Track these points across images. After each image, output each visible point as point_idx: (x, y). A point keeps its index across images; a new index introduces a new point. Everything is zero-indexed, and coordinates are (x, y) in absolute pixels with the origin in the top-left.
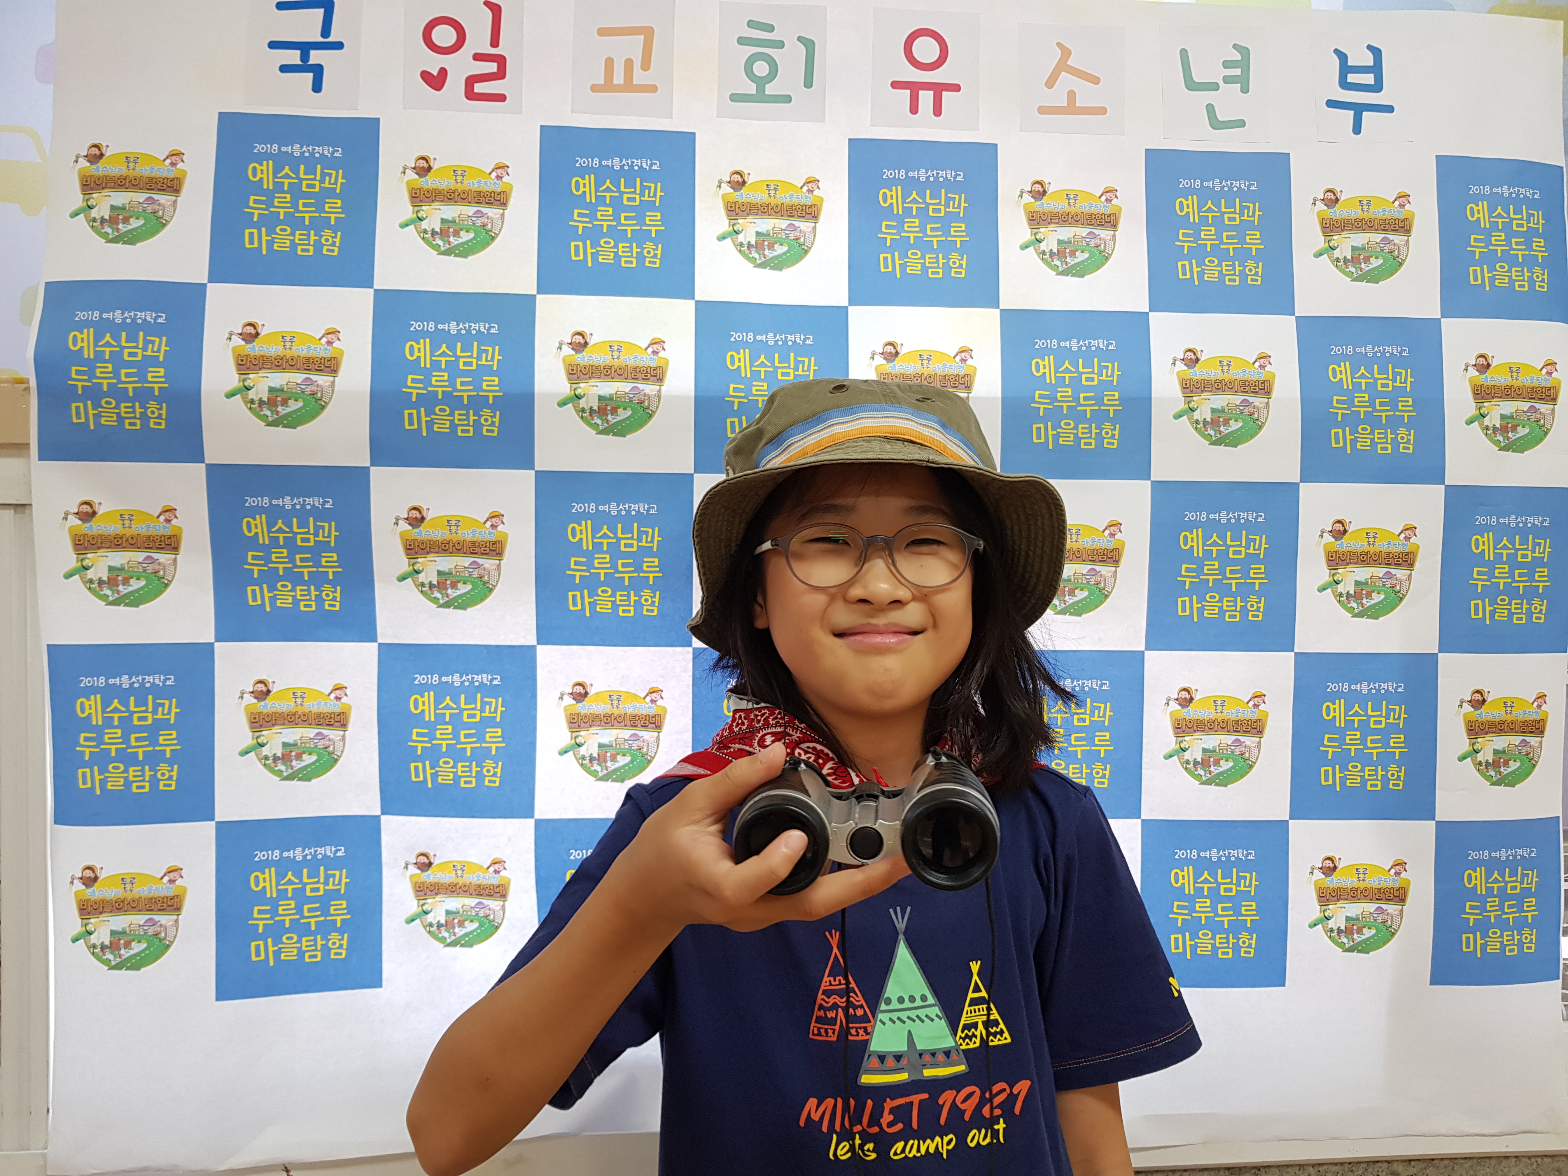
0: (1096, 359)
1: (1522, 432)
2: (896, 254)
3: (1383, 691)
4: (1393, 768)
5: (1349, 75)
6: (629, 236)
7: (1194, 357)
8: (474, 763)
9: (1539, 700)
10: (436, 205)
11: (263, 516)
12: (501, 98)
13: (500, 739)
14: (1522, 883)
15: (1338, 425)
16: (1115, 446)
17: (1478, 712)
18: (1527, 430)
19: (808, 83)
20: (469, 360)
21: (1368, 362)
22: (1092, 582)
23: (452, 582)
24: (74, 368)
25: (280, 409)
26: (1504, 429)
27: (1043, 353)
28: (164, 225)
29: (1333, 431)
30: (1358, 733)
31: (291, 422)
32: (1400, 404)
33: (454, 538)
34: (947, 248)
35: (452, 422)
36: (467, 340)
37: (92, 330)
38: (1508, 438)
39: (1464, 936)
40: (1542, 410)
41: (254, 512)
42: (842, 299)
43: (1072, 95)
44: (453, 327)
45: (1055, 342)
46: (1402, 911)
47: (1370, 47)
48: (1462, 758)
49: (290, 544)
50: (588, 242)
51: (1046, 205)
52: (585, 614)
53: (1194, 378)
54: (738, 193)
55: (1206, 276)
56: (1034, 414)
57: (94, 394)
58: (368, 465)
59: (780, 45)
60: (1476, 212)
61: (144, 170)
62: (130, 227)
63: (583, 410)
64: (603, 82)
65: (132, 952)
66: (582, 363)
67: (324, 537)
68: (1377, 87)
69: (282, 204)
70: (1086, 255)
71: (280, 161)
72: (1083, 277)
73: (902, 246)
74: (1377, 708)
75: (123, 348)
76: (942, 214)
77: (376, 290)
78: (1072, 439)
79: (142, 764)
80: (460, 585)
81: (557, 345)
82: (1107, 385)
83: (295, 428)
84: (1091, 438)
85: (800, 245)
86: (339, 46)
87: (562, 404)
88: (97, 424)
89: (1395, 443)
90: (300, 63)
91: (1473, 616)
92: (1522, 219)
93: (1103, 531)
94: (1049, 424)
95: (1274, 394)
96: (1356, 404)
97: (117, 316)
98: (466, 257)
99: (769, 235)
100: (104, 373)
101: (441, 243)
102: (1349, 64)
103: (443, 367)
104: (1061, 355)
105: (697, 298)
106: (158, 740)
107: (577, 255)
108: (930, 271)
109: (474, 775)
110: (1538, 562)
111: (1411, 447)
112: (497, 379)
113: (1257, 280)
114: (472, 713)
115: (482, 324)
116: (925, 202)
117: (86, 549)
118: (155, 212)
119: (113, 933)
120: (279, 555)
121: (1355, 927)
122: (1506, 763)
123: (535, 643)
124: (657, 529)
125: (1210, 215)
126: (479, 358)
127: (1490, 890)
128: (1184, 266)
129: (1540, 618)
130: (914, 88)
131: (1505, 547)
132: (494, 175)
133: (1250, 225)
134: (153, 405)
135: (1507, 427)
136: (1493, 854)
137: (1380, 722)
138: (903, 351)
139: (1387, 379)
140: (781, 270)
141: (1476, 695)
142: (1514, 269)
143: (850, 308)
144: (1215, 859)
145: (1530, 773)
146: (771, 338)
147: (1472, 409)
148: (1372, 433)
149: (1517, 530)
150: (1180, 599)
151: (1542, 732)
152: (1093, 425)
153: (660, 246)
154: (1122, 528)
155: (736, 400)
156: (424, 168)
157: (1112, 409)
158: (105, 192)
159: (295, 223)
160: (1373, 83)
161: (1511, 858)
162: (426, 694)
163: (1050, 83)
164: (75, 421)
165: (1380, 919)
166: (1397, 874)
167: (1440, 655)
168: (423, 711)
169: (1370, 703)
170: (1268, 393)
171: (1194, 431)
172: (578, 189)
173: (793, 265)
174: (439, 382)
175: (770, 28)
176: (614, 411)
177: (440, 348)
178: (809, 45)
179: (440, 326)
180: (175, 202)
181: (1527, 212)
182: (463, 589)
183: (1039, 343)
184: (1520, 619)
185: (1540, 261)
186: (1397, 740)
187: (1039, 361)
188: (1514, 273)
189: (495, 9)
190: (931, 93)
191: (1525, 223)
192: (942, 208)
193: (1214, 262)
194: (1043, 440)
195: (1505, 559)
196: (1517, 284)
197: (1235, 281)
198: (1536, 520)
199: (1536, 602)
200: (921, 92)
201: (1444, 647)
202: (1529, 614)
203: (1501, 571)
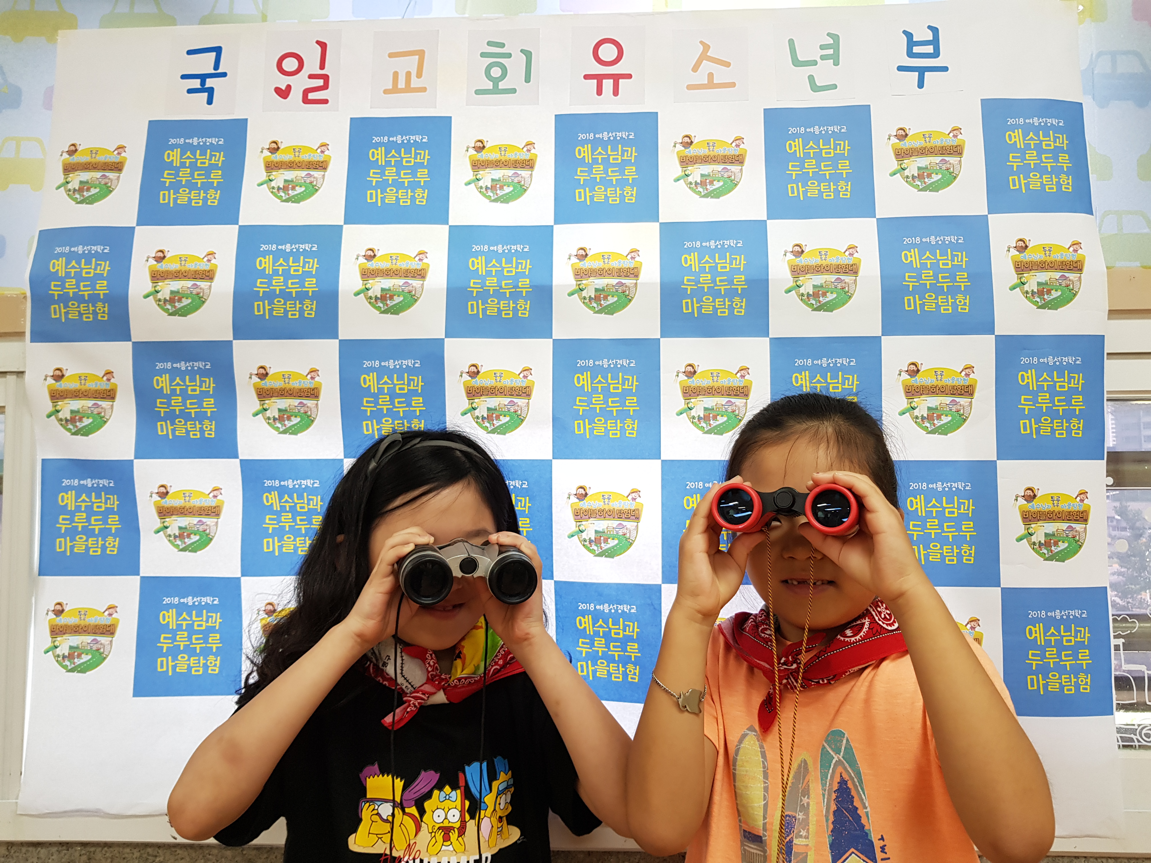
0: (728, 254)
1: (1055, 294)
2: (587, 189)
3: (954, 489)
4: (966, 547)
5: (914, 48)
6: (406, 185)
7: (800, 250)
10: (281, 171)
11: (167, 375)
12: (326, 101)
14: (1076, 637)
15: (910, 294)
16: (742, 314)
19: (528, 80)
20: (297, 268)
21: (932, 249)
22: (730, 410)
24: (53, 283)
25: (177, 304)
26: (1041, 293)
27: (689, 251)
29: (906, 298)
30: (936, 521)
32: (958, 277)
33: (288, 386)
34: (622, 183)
35: (285, 309)
36: (296, 255)
37: (64, 258)
39: (1029, 677)
40: (1071, 278)
41: (161, 372)
42: (549, 220)
43: (711, 76)
44: (288, 248)
45: (698, 243)
47: (930, 27)
49: (184, 393)
50: (379, 191)
51: (692, 151)
52: (374, 437)
53: (800, 264)
54: (480, 154)
55: (809, 193)
56: (683, 294)
57: (64, 299)
58: (231, 339)
59: (509, 56)
60: (1013, 137)
61: (101, 158)
64: (391, 87)
67: (206, 388)
68: (936, 54)
69: (184, 175)
70: (721, 183)
71: (185, 148)
73: (591, 184)
74: (950, 501)
75: (82, 269)
76: (620, 161)
77: (240, 226)
78: (711, 309)
82: (737, 271)
83: (186, 316)
84: (725, 308)
85: (521, 186)
86: (224, 75)
88: (67, 318)
89: (955, 306)
90: (199, 87)
91: (1023, 432)
92: (1050, 140)
93: (736, 374)
94: (695, 299)
95: (861, 273)
96: (923, 278)
97: (80, 249)
99: (500, 180)
100: (70, 285)
101: (283, 194)
102: (914, 40)
103: (280, 273)
104: (702, 252)
105: (450, 224)
107: (371, 198)
108: (610, 199)
110: (1073, 391)
111: (967, 308)
112: (315, 280)
113: (847, 195)
114: (302, 505)
115: (306, 245)
116: (607, 154)
120: (176, 401)
123: (342, 457)
124: (420, 377)
125: (812, 151)
126: (304, 267)
127: (1048, 642)
128: (792, 187)
129: (1078, 434)
130: (599, 78)
131: (1045, 380)
132: (319, 150)
133: (842, 157)
134: (100, 305)
136: (1049, 614)
137: (953, 513)
138: (590, 253)
139: (947, 259)
140: (508, 203)
142: (1044, 177)
143: (555, 226)
145: (1078, 551)
146: (500, 249)
147: (1014, 279)
148: (936, 298)
149: (1054, 367)
152: (727, 299)
153: (426, 191)
154: (750, 371)
155: (475, 290)
157: (739, 287)
159: (191, 186)
160: (932, 52)
161: (1065, 617)
162: (274, 492)
163: (695, 69)
164: (53, 317)
167: (998, 461)
168: (272, 504)
169: (944, 498)
170: (856, 273)
171: (800, 302)
172: (373, 157)
173: (516, 199)
174: (278, 283)
175: (502, 45)
177: (279, 261)
178: (528, 54)
179: (280, 247)
181: (1054, 136)
183: (687, 244)
184: (1061, 434)
185: (1065, 170)
186: (967, 526)
187: (687, 256)
188: (1044, 180)
189: (323, 45)
190: (612, 81)
191: (1052, 143)
192: (620, 157)
193: (814, 183)
194: (690, 311)
195: (1046, 389)
196: (1047, 187)
197: (830, 196)
198: (1071, 360)
199: (1074, 421)
200: (604, 81)
201: (1001, 456)
202: (1069, 430)
203: (1044, 398)
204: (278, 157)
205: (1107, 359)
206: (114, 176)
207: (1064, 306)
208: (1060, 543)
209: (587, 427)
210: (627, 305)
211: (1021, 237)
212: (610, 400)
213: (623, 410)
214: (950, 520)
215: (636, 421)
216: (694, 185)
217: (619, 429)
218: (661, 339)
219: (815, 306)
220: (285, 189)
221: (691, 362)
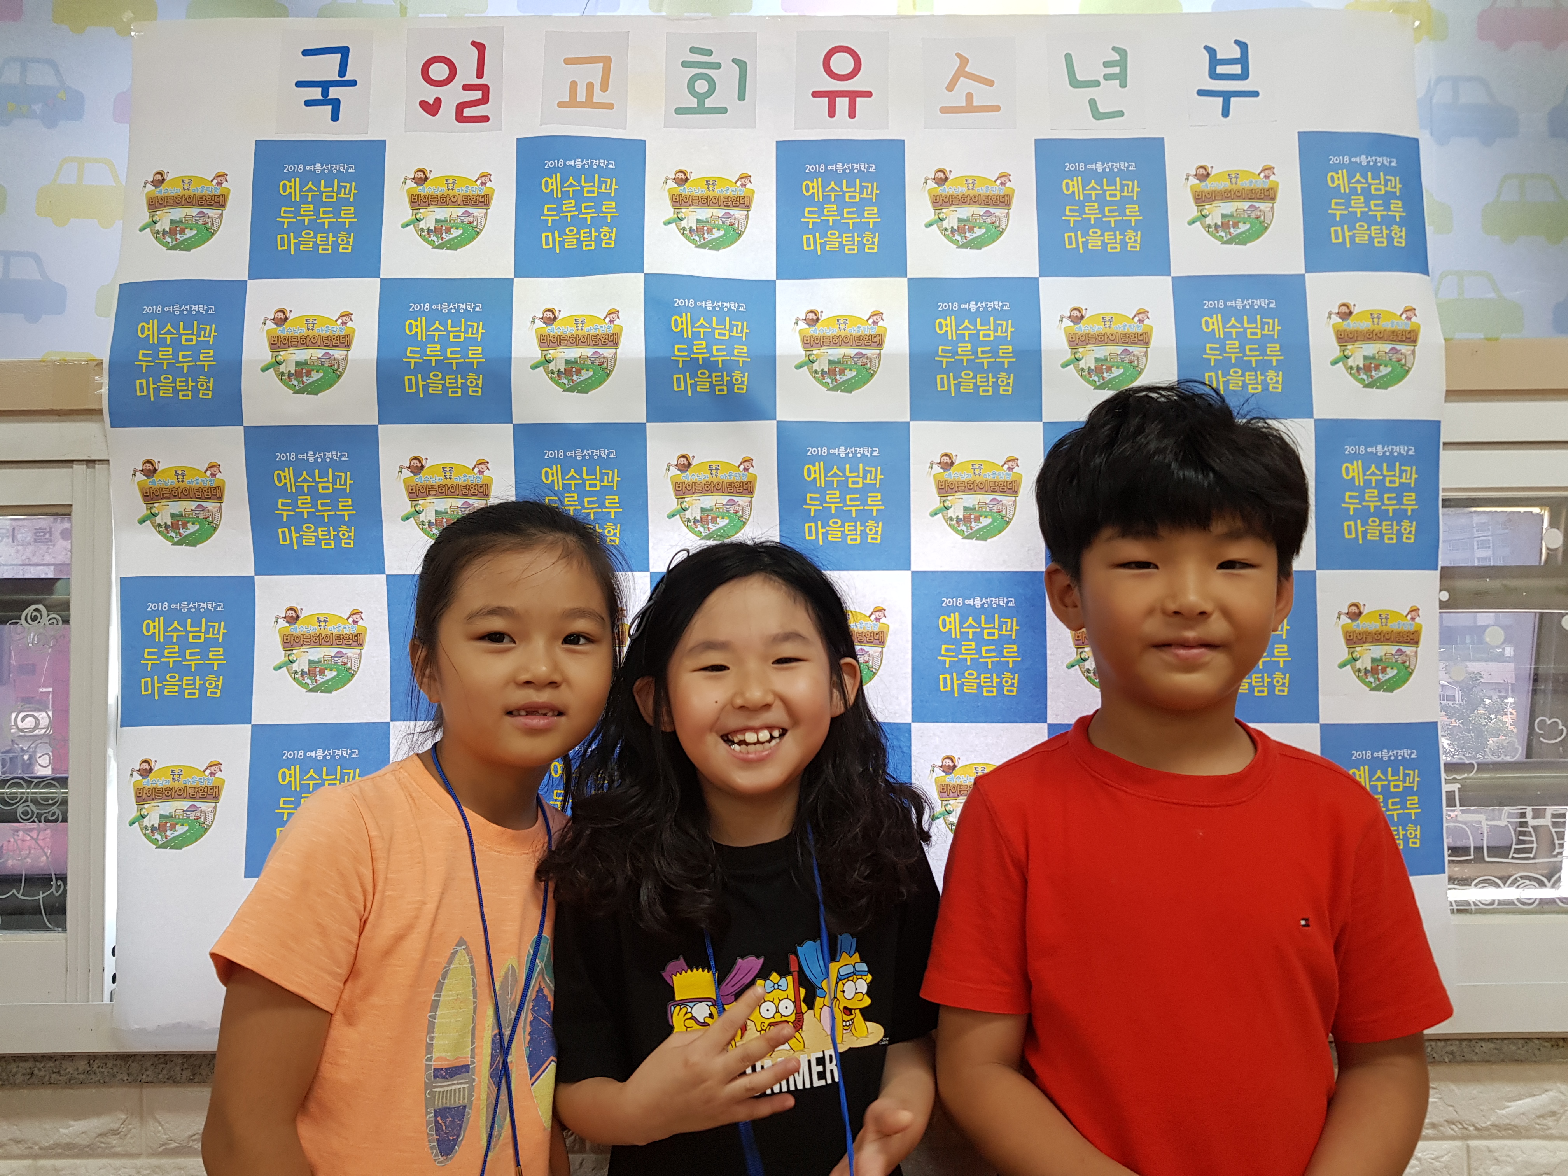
0: (992, 318)
1: (1384, 370)
2: (817, 234)
4: (1278, 675)
5: (1218, 67)
6: (589, 223)
9: (1413, 613)
11: (291, 469)
12: (485, 119)
14: (1404, 781)
15: (1211, 369)
16: (1010, 393)
19: (742, 97)
20: (456, 334)
21: (1238, 314)
24: (141, 352)
26: (1367, 369)
27: (945, 314)
28: (213, 234)
29: (1207, 374)
32: (1268, 349)
34: (861, 228)
35: (444, 385)
36: (456, 317)
37: (156, 321)
38: (1372, 377)
40: (1403, 351)
41: (283, 466)
42: (771, 274)
43: (969, 96)
44: (445, 307)
45: (956, 304)
47: (1236, 42)
48: (1342, 666)
49: (313, 491)
50: (556, 232)
51: (947, 189)
55: (1090, 245)
56: (938, 368)
57: (155, 371)
58: (376, 423)
59: (718, 66)
60: (1336, 179)
61: (196, 190)
62: (185, 237)
64: (568, 100)
65: (176, 834)
67: (341, 485)
68: (1244, 75)
69: (306, 212)
70: (983, 231)
71: (305, 178)
72: (980, 249)
73: (823, 228)
75: (181, 335)
76: (857, 200)
77: (382, 280)
78: (971, 387)
81: (531, 320)
82: (1003, 340)
84: (988, 386)
86: (353, 83)
88: (157, 395)
89: (1265, 384)
90: (322, 98)
91: (1347, 536)
92: (1380, 184)
94: (951, 374)
95: (1152, 344)
96: (1228, 350)
97: (176, 309)
98: (456, 250)
100: (165, 355)
101: (435, 239)
102: (1218, 57)
103: (436, 340)
104: (961, 316)
105: (646, 272)
107: (547, 243)
108: (847, 248)
110: (1405, 487)
111: (1280, 386)
112: (480, 349)
113: (1136, 247)
115: (469, 304)
116: (842, 190)
119: (162, 817)
120: (305, 501)
122: (1384, 671)
124: (616, 471)
125: (1094, 193)
126: (466, 332)
128: (1070, 237)
129: (1410, 538)
130: (832, 96)
131: (1373, 474)
133: (1129, 200)
134: (202, 379)
135: (1370, 366)
136: (1376, 755)
139: (1256, 328)
142: (1373, 228)
143: (778, 282)
145: (1407, 680)
146: (709, 305)
147: (1336, 351)
149: (1384, 458)
151: (1417, 643)
152: (990, 375)
153: (615, 229)
155: (681, 359)
156: (422, 178)
157: (1006, 360)
158: (166, 209)
159: (317, 227)
160: (1239, 72)
161: (1393, 758)
163: (951, 87)
164: (139, 394)
167: (1317, 572)
170: (1147, 343)
172: (547, 188)
174: (433, 352)
175: (709, 53)
177: (434, 324)
178: (742, 65)
179: (434, 307)
180: (221, 215)
181: (1385, 178)
183: (942, 306)
184: (1391, 539)
185: (1398, 220)
186: (1280, 649)
187: (942, 320)
188: (1373, 232)
189: (480, 48)
190: (847, 99)
191: (1382, 187)
192: (857, 195)
193: (1097, 233)
194: (946, 388)
195: (1374, 485)
196: (1376, 240)
197: (1116, 248)
198: (1402, 449)
199: (1406, 523)
200: (838, 99)
201: (1320, 564)
202: (1399, 535)
203: (1371, 495)
204: (426, 189)
205: (1444, 449)
207: (1395, 384)
208: (1388, 670)
209: (821, 531)
210: (868, 381)
211: (1345, 301)
212: (848, 497)
213: (864, 510)
215: (880, 524)
216: (949, 232)
217: (859, 533)
218: (911, 423)
219: (1098, 384)
220: (437, 231)
221: (947, 451)
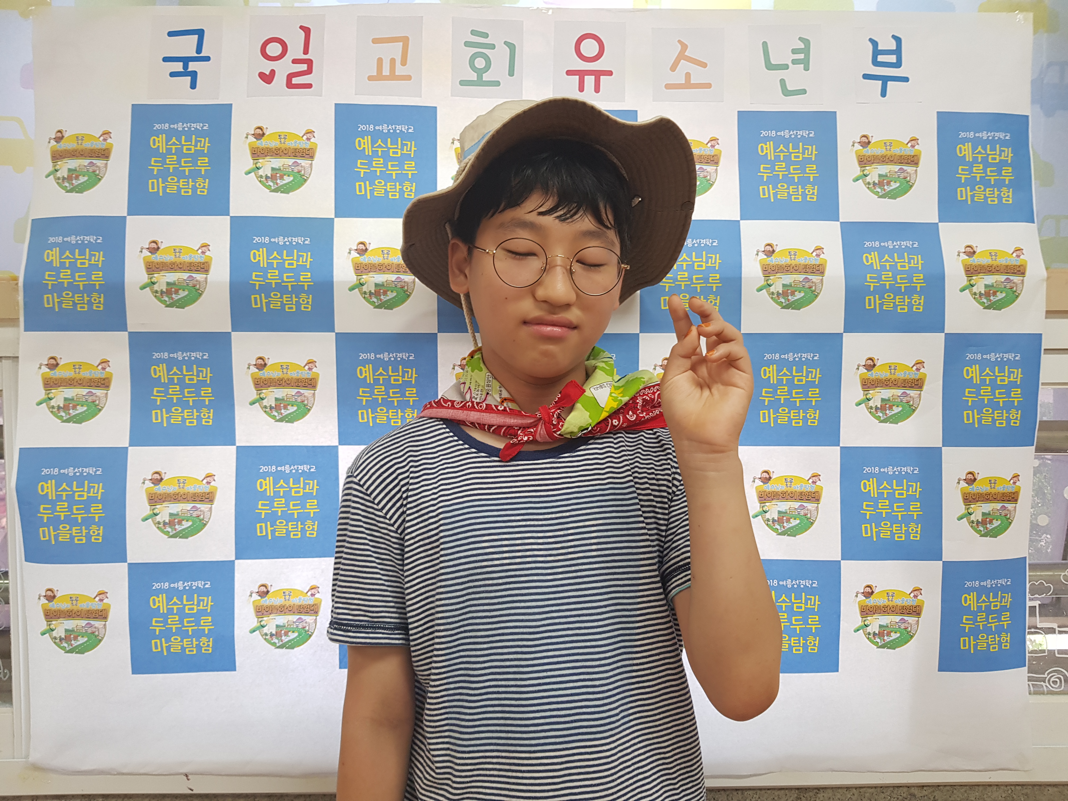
0: (704, 253)
1: (1000, 296)
3: (903, 473)
4: (913, 525)
5: (879, 57)
6: (394, 178)
8: (299, 523)
11: (164, 364)
12: (309, 86)
13: (316, 507)
14: (1001, 602)
15: (870, 294)
17: (971, 487)
18: (1004, 295)
19: (511, 73)
20: (291, 262)
21: (890, 252)
23: (284, 405)
24: (47, 273)
25: (174, 296)
26: (987, 295)
28: (100, 180)
29: (867, 298)
30: (887, 501)
31: (181, 304)
32: (915, 278)
35: (282, 302)
36: (290, 248)
37: (58, 249)
38: (990, 300)
39: (962, 639)
41: (158, 362)
43: (688, 75)
44: (281, 240)
46: (918, 621)
47: (894, 37)
48: (960, 518)
49: (181, 383)
50: (367, 182)
52: (369, 425)
53: (771, 263)
55: (779, 196)
56: (662, 291)
57: (58, 289)
58: (228, 331)
59: (493, 46)
60: (963, 150)
61: (87, 145)
62: (79, 182)
63: (365, 293)
64: (375, 74)
66: (364, 262)
67: (203, 377)
68: (898, 64)
69: (171, 162)
71: (170, 134)
74: (900, 484)
75: (77, 259)
77: (231, 217)
79: (80, 525)
80: (289, 407)
81: (348, 251)
82: (711, 270)
86: (207, 59)
87: (351, 289)
88: (60, 308)
89: (910, 306)
90: (183, 70)
91: (966, 422)
92: (996, 154)
96: (884, 279)
97: (73, 239)
100: (65, 276)
102: (879, 49)
103: (275, 266)
106: (90, 510)
107: (360, 191)
109: (299, 530)
111: (922, 307)
112: (309, 274)
113: (813, 198)
114: (297, 490)
115: (299, 238)
117: (51, 387)
118: (94, 171)
120: (174, 390)
121: (885, 632)
122: (991, 522)
123: (337, 444)
124: (414, 369)
125: (782, 154)
126: (298, 260)
127: (980, 608)
128: (764, 189)
129: (1016, 423)
130: (582, 74)
131: (988, 375)
133: (810, 161)
134: (95, 295)
136: (982, 584)
137: (902, 494)
139: (904, 262)
141: (970, 475)
142: (988, 190)
144: (789, 586)
145: (1008, 528)
147: (964, 281)
148: (894, 298)
149: (996, 363)
150: (761, 412)
151: (1016, 500)
153: (414, 184)
157: (714, 286)
159: (179, 174)
160: (894, 61)
161: (994, 586)
162: (268, 478)
163: (673, 68)
164: (46, 306)
165: (903, 626)
166: (915, 596)
167: (943, 448)
168: (266, 489)
169: (894, 481)
170: (822, 273)
172: (360, 146)
174: (273, 276)
175: (486, 35)
176: (385, 293)
177: (273, 254)
178: (512, 47)
179: (273, 240)
180: (106, 164)
181: (1000, 150)
182: (291, 409)
184: (1001, 424)
185: (1007, 183)
186: (915, 507)
189: (306, 30)
190: (593, 77)
191: (998, 157)
193: (784, 186)
195: (988, 383)
196: (989, 199)
197: (798, 198)
198: (1010, 356)
199: (1013, 412)
200: (586, 77)
201: (946, 443)
202: (1008, 420)
203: (986, 391)
205: (1044, 355)
206: (102, 164)
208: (994, 521)
214: (899, 500)
218: (640, 334)
